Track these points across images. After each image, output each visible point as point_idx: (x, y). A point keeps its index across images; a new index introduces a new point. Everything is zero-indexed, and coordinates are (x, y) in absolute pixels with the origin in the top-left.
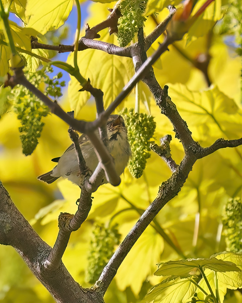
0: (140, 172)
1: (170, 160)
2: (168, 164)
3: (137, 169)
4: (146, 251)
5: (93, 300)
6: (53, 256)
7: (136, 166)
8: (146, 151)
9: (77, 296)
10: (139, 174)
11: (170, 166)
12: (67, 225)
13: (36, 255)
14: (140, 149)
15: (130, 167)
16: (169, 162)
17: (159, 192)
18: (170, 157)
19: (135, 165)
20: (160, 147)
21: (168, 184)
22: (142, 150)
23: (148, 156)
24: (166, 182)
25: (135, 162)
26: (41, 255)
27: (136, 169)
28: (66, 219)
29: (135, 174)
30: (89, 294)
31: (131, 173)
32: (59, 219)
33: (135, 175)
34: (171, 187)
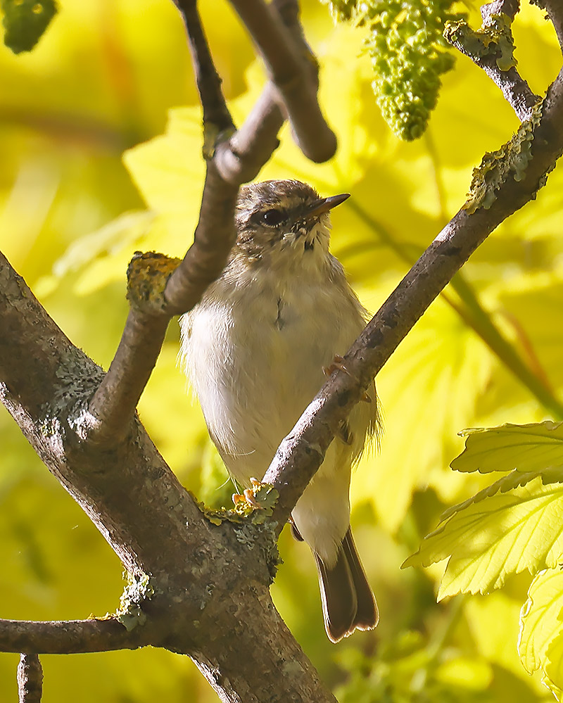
0: (420, 118)
1: (511, 80)
2: (503, 91)
3: (411, 109)
4: (430, 386)
5: (242, 552)
6: (108, 399)
7: (406, 99)
8: (438, 45)
9: (186, 536)
10: (416, 126)
11: (510, 100)
12: (155, 293)
13: (50, 395)
14: (420, 38)
15: (386, 104)
16: (508, 86)
17: (472, 188)
18: (513, 68)
19: (401, 96)
20: (479, 34)
21: (504, 159)
22: (426, 44)
23: (446, 64)
24: (496, 152)
25: (400, 86)
26: (68, 396)
27: (407, 109)
28: (153, 273)
29: (400, 127)
30: (227, 530)
31: (390, 122)
32: (129, 272)
33: (403, 129)
34: (512, 172)
